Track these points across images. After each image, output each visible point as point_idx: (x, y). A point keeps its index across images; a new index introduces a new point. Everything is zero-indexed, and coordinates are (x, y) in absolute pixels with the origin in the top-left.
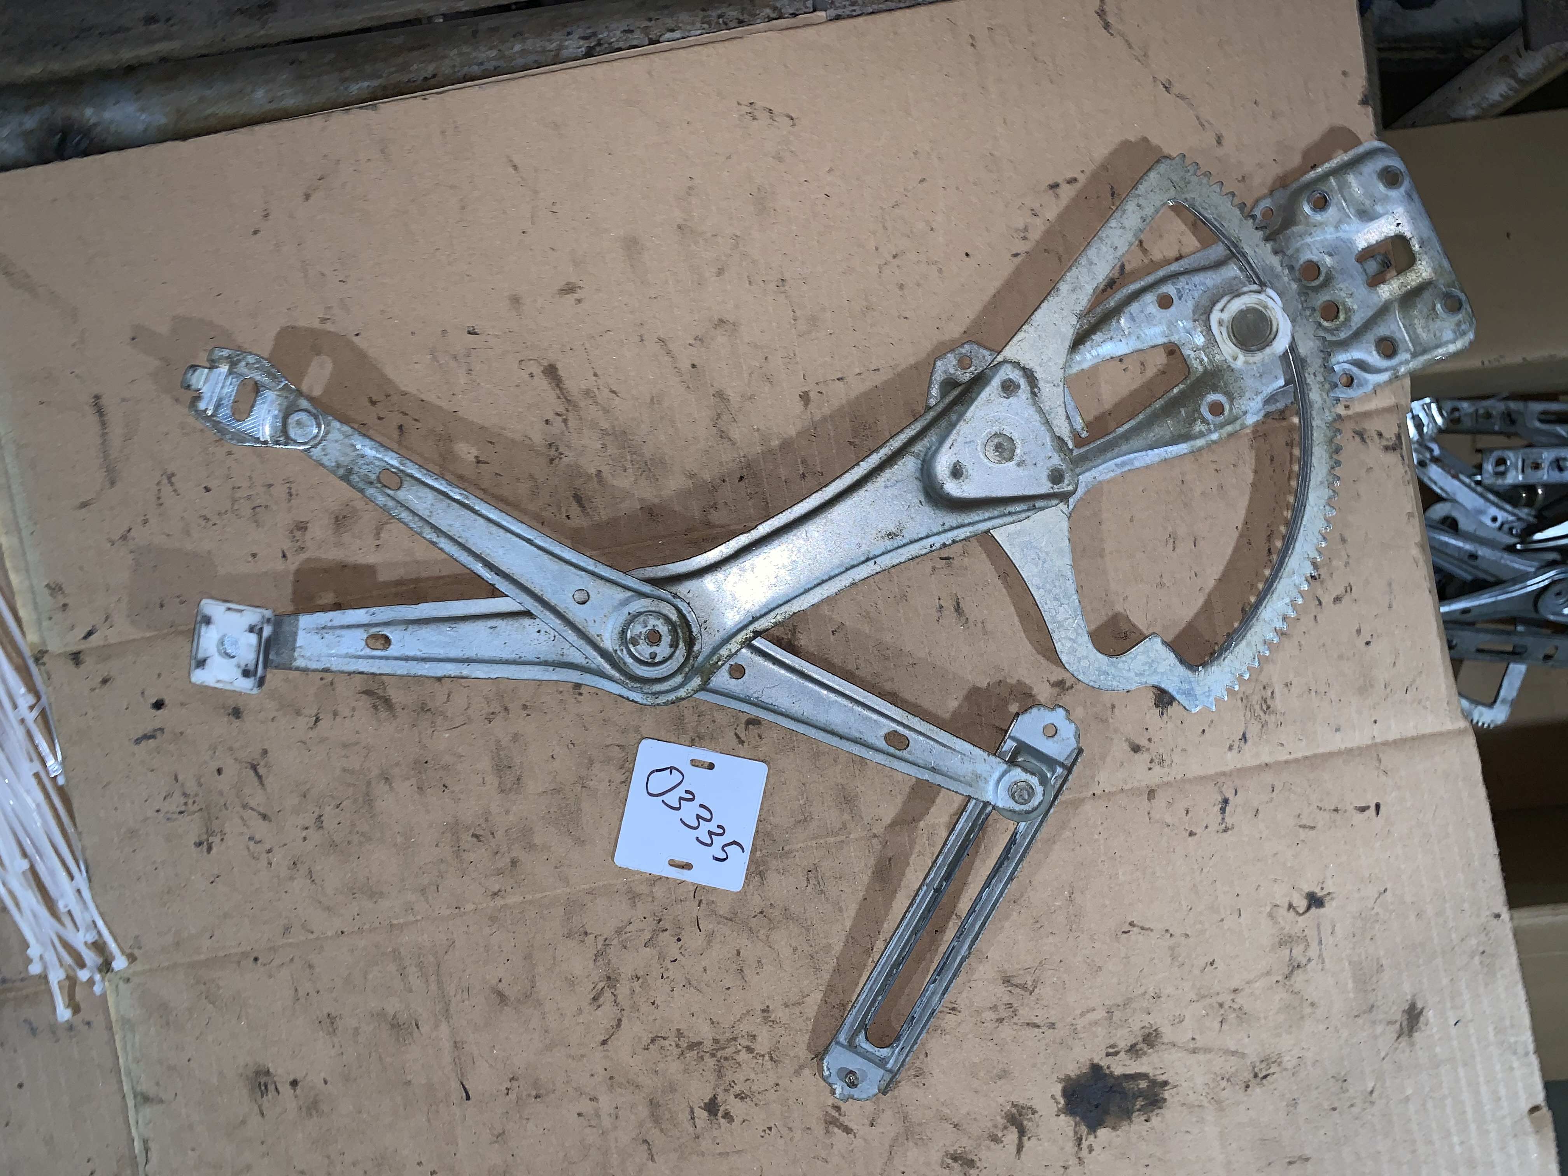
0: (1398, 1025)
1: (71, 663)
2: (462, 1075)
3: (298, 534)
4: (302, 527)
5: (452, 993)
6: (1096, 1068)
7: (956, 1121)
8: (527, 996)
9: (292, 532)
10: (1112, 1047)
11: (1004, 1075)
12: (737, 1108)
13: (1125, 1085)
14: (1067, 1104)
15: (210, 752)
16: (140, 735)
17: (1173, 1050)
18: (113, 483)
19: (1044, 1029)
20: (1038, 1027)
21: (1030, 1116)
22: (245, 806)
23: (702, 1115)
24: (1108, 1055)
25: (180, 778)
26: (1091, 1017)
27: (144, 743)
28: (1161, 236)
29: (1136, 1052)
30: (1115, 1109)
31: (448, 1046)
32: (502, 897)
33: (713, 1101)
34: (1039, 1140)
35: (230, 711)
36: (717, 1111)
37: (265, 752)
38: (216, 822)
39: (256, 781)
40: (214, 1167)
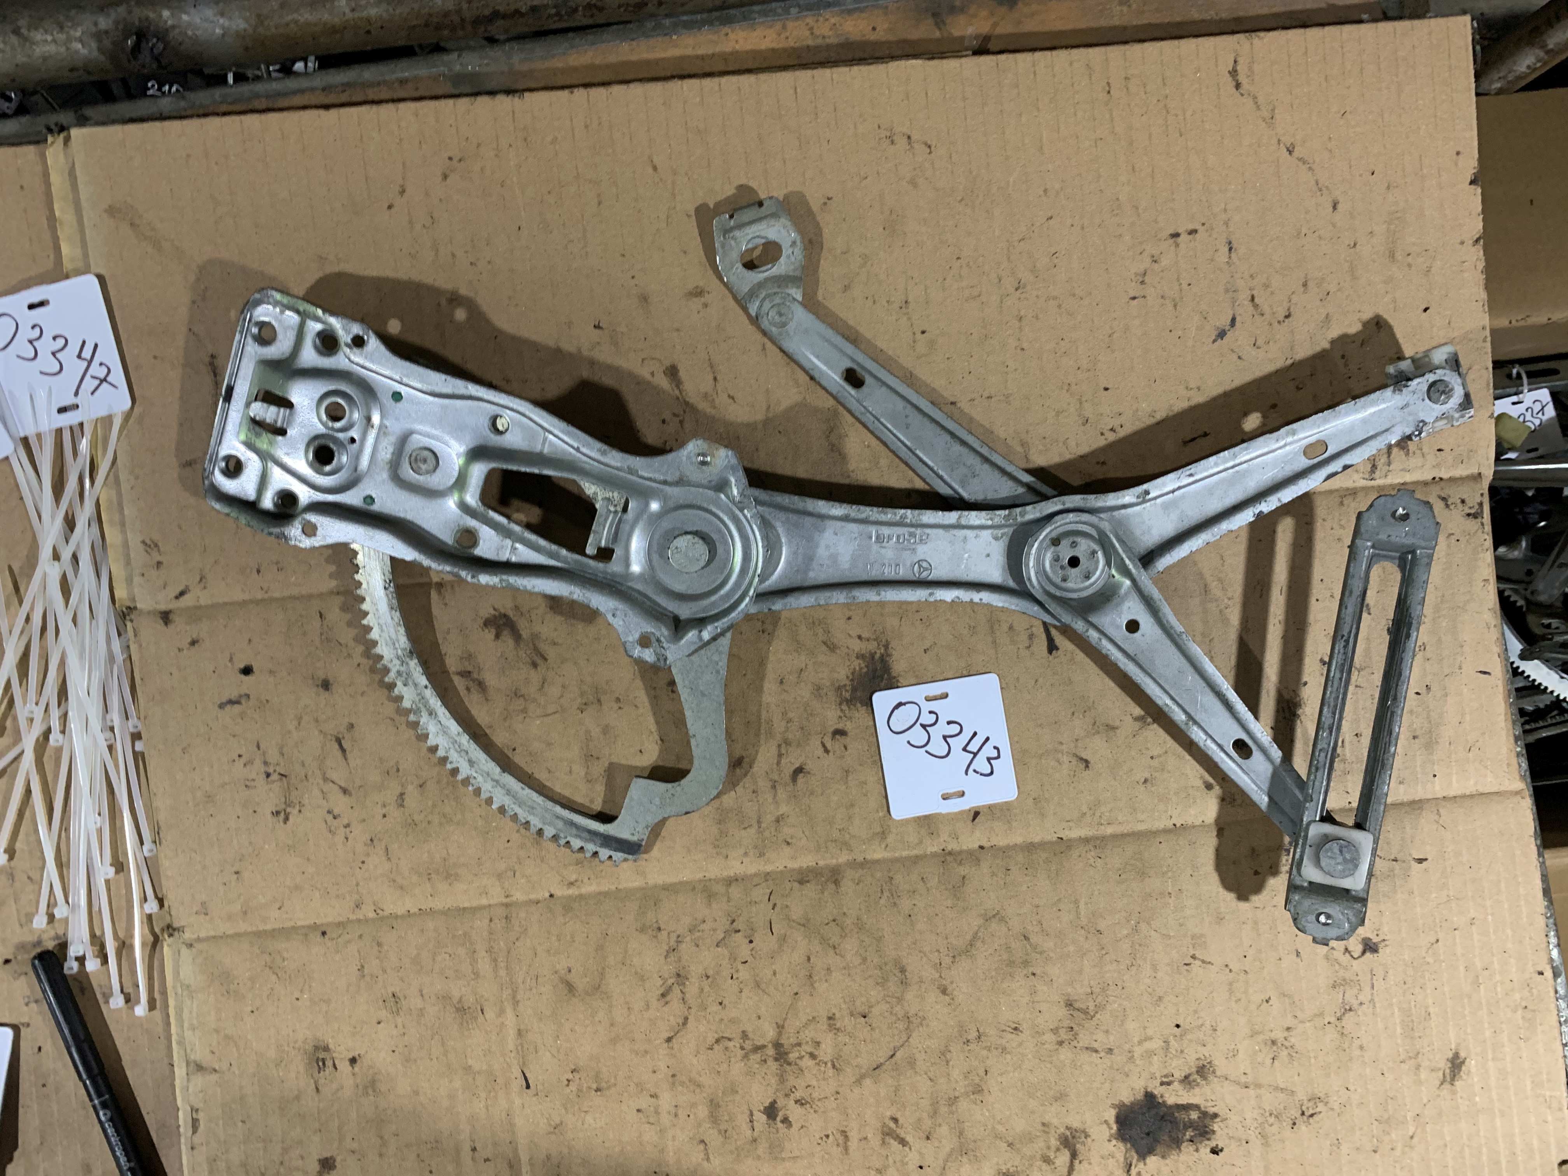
0: (1441, 1074)
1: (161, 622)
2: (524, 1063)
5: (520, 981)
6: (1149, 1096)
7: (1010, 1139)
8: (597, 988)
10: (1166, 1076)
11: (1060, 1097)
12: (795, 1112)
13: (1176, 1114)
14: (1119, 1130)
15: (295, 723)
16: (224, 700)
17: (1226, 1083)
19: (1102, 1054)
20: (1096, 1051)
21: (1083, 1139)
22: (325, 779)
23: (761, 1118)
24: (1162, 1084)
25: (262, 746)
26: (1148, 1045)
27: (229, 707)
28: (1272, 293)
29: (1190, 1083)
30: (1166, 1138)
31: (512, 1033)
32: (578, 887)
33: (773, 1105)
34: (1090, 1164)
35: (320, 683)
36: (777, 1116)
37: (351, 726)
38: (294, 793)
39: (339, 753)
40: (264, 1141)
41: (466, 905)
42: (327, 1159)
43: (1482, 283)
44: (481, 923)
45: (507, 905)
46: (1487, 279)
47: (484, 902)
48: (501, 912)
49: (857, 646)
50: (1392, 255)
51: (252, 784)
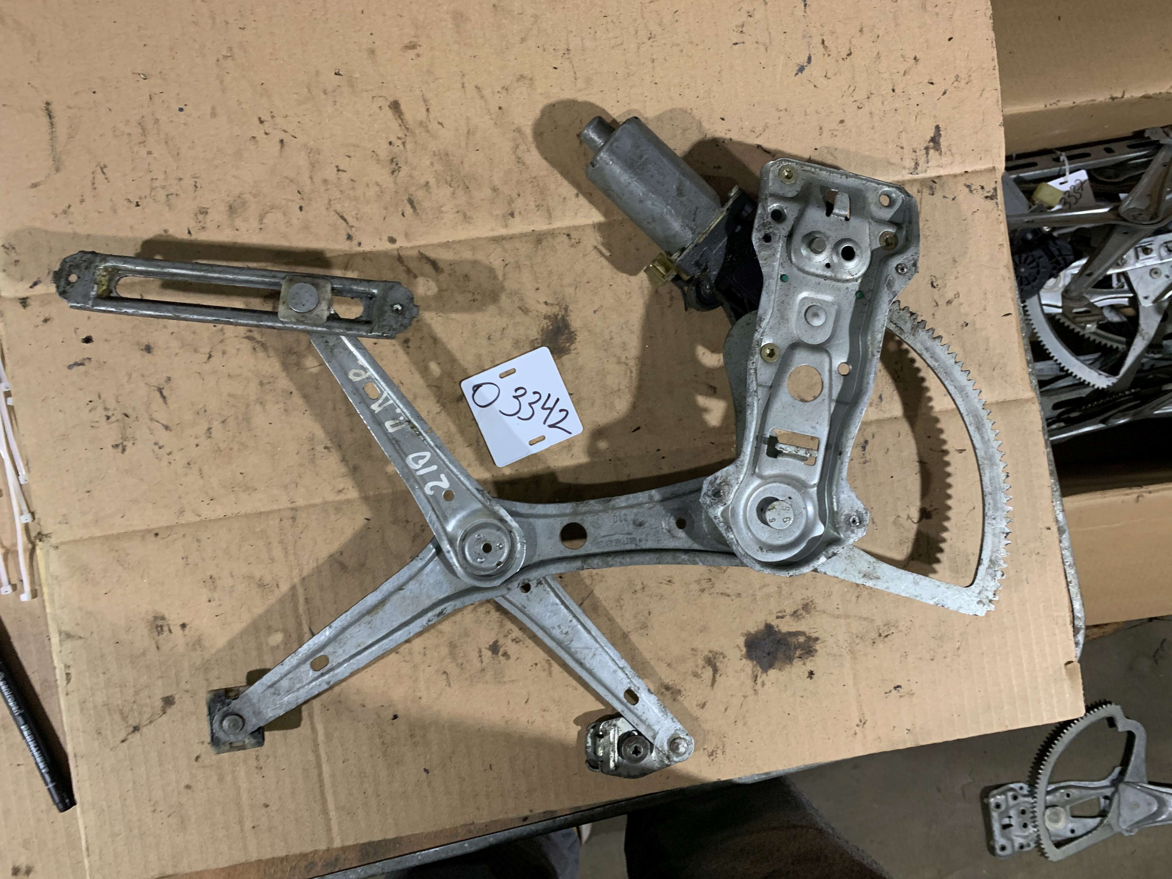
1: (20, 305)
2: (311, 623)
3: (200, 217)
4: (204, 212)
5: (305, 562)
6: (769, 627)
7: (669, 662)
8: (362, 564)
9: (196, 215)
10: (780, 612)
11: (704, 629)
12: (512, 648)
13: (789, 639)
14: (748, 652)
15: (126, 378)
16: (72, 363)
17: (824, 615)
18: (58, 170)
19: (733, 597)
20: (729, 596)
21: (722, 659)
22: (152, 419)
23: (487, 654)
24: (778, 617)
25: (102, 396)
26: (767, 590)
27: (75, 368)
28: (837, 38)
29: (798, 616)
30: (781, 656)
31: (301, 600)
32: (346, 493)
33: (496, 642)
34: (727, 676)
35: (143, 347)
36: (499, 651)
37: (169, 379)
38: (129, 430)
39: (161, 400)
40: (120, 686)
41: (263, 510)
42: (168, 697)
43: (991, 26)
44: (274, 522)
45: (292, 509)
46: (993, 23)
47: (275, 507)
48: (290, 514)
49: (544, 310)
50: (924, 7)
51: (97, 425)
